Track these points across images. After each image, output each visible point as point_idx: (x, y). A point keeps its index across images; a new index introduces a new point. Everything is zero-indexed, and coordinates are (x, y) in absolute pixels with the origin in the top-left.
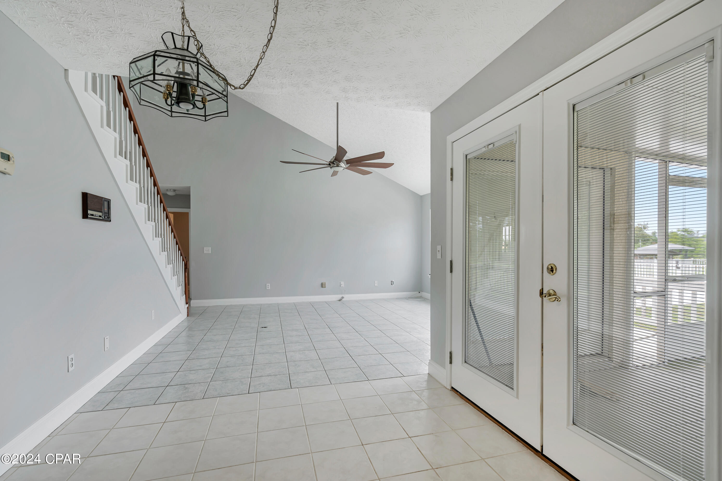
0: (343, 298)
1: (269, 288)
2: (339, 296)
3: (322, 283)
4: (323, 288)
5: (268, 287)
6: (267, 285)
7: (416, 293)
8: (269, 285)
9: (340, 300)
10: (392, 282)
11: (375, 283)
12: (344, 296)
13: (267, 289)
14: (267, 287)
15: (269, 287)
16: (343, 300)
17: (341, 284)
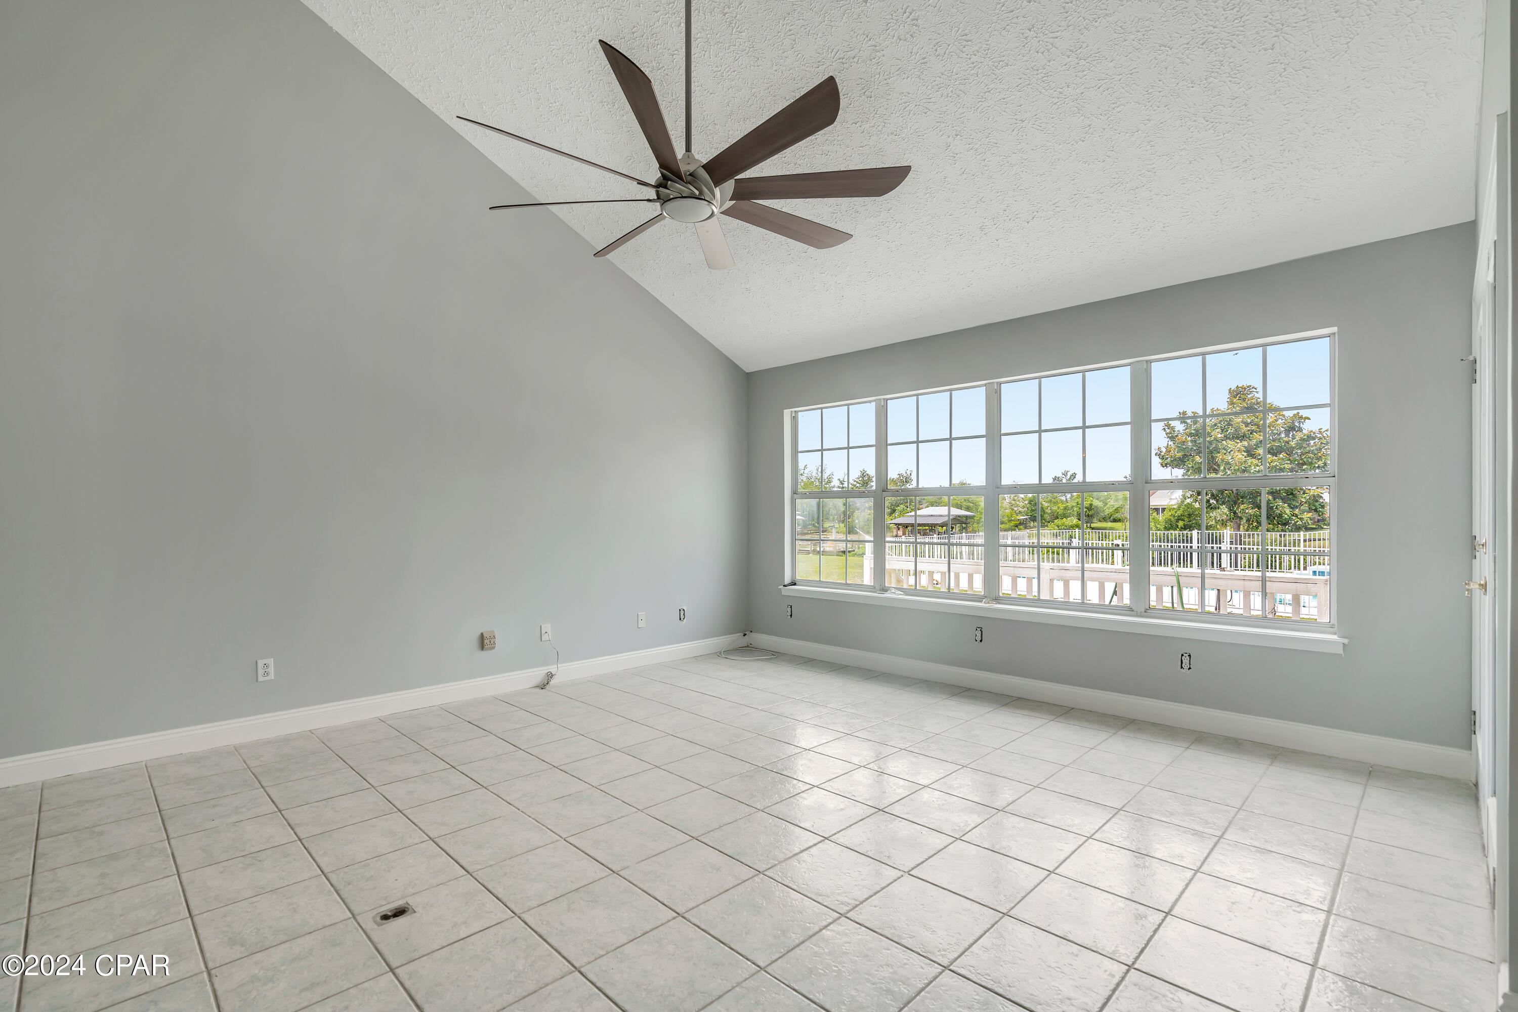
0: (550, 676)
1: (272, 676)
2: (537, 674)
3: (482, 634)
4: (485, 653)
5: (266, 674)
6: (261, 663)
7: (735, 639)
8: (271, 662)
9: (543, 686)
10: (682, 610)
11: (640, 620)
12: (552, 669)
13: (261, 679)
14: (261, 671)
15: (271, 670)
16: (551, 683)
17: (543, 632)
